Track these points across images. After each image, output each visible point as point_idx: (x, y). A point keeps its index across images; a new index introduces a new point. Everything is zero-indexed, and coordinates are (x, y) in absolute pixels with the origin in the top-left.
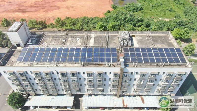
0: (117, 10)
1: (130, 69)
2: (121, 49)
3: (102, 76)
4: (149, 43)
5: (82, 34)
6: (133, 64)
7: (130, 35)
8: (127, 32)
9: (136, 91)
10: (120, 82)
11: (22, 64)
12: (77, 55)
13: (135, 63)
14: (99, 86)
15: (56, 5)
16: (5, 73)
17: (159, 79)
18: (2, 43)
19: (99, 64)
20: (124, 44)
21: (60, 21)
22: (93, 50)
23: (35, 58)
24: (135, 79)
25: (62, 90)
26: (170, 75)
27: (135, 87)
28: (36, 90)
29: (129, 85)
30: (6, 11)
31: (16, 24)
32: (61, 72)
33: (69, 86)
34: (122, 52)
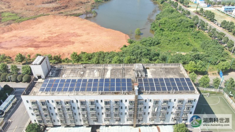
0: (133, 45)
1: (144, 97)
2: (136, 80)
3: (119, 104)
4: (162, 74)
5: (99, 67)
6: (146, 92)
8: (141, 64)
9: (151, 120)
10: (136, 110)
11: (44, 94)
12: (95, 85)
13: (148, 91)
14: (115, 115)
15: (70, 40)
16: (27, 102)
17: (171, 107)
18: (17, 78)
20: (138, 75)
21: (76, 55)
22: (110, 80)
23: (57, 88)
24: (149, 107)
25: (79, 120)
26: (181, 101)
27: (150, 116)
28: (54, 121)
29: (145, 114)
30: (18, 46)
31: (39, 58)
32: (81, 100)
33: (87, 116)
34: (137, 82)
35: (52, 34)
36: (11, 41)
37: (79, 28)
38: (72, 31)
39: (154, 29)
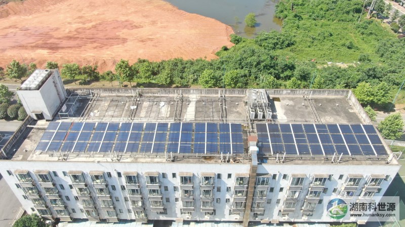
0: (242, 46)
1: (270, 168)
2: (251, 126)
3: (213, 183)
4: (309, 113)
5: (171, 95)
6: (276, 158)
7: (268, 97)
8: (263, 91)
9: (283, 215)
10: (250, 195)
11: (45, 157)
12: (161, 137)
13: (280, 156)
14: (205, 203)
15: (119, 36)
16: (10, 174)
17: (331, 189)
18: (6, 111)
19: (205, 158)
20: (256, 116)
21: (126, 67)
22: (194, 127)
23: (74, 143)
24: (281, 189)
25: (127, 211)
26: (355, 180)
27: (281, 206)
28: (74, 211)
29: (269, 202)
30: (17, 46)
31: (37, 74)
32: (127, 173)
33: (143, 203)
34: (253, 132)
35: (84, 23)
36: (5, 36)
37: (136, 12)
38: (123, 18)
39: (282, 15)
